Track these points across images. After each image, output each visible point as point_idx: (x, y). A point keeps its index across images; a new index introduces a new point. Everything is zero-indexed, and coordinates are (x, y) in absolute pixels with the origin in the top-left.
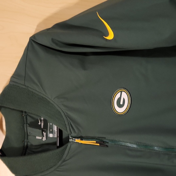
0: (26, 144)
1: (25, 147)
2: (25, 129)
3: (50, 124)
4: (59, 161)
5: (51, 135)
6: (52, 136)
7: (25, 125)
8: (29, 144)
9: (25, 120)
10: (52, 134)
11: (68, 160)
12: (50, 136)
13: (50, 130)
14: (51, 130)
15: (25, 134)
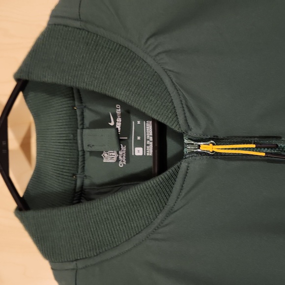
0: (79, 183)
1: (77, 190)
2: (79, 142)
3: (136, 123)
4: (159, 214)
5: (138, 152)
6: (141, 154)
7: (79, 131)
8: (87, 182)
9: (79, 118)
10: (141, 149)
11: (178, 210)
12: (137, 154)
13: (136, 138)
14: (139, 138)
15: (78, 155)
